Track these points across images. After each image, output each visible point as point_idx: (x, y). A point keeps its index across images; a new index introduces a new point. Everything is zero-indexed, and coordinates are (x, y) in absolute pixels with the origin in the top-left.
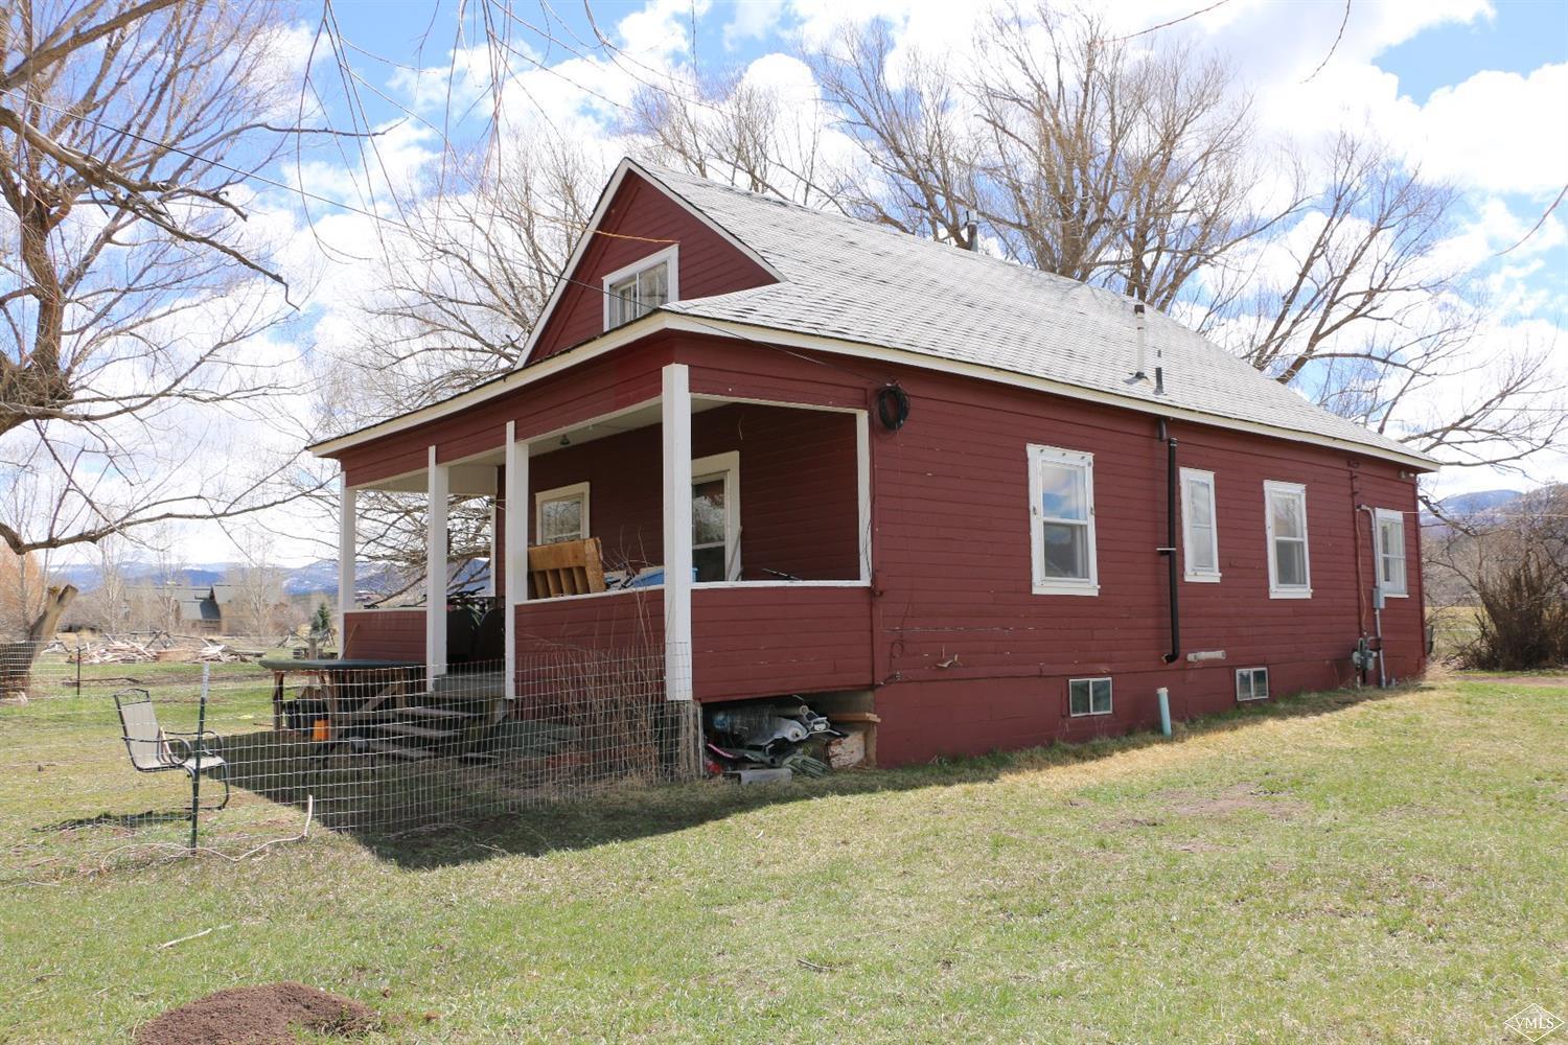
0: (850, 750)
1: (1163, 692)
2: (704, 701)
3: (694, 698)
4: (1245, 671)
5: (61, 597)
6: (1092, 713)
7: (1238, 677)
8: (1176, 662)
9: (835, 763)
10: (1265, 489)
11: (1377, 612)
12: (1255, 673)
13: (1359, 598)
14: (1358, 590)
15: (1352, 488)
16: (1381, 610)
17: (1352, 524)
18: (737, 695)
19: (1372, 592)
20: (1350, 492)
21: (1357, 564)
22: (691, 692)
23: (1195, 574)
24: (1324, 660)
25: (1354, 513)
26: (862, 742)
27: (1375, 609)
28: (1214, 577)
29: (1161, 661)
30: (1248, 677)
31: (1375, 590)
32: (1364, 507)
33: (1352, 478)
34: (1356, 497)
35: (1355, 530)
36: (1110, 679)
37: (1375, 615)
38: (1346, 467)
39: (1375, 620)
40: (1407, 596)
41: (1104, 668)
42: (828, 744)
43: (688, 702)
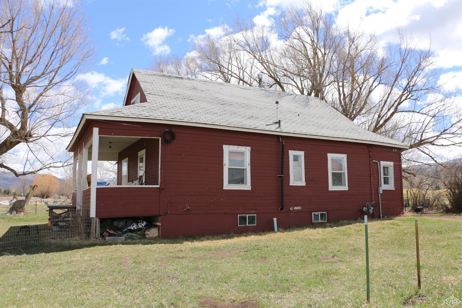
0: (153, 232)
1: (275, 219)
2: (100, 218)
3: (96, 216)
4: (316, 213)
5: (33, 188)
6: (247, 225)
7: (313, 215)
8: (283, 210)
9: (147, 236)
10: (328, 156)
11: (380, 195)
12: (320, 214)
13: (371, 190)
14: (371, 187)
15: (369, 155)
16: (381, 194)
17: (369, 166)
18: (111, 216)
19: (378, 188)
20: (369, 156)
21: (371, 179)
22: (95, 215)
23: (294, 183)
24: (354, 210)
25: (370, 163)
26: (158, 231)
27: (379, 194)
28: (303, 183)
29: (279, 210)
30: (318, 215)
31: (379, 187)
32: (374, 161)
33: (369, 152)
34: (371, 158)
35: (370, 168)
36: (256, 215)
37: (379, 195)
38: (367, 148)
39: (379, 197)
40: (394, 189)
41: (253, 212)
42: (145, 231)
43: (94, 218)
